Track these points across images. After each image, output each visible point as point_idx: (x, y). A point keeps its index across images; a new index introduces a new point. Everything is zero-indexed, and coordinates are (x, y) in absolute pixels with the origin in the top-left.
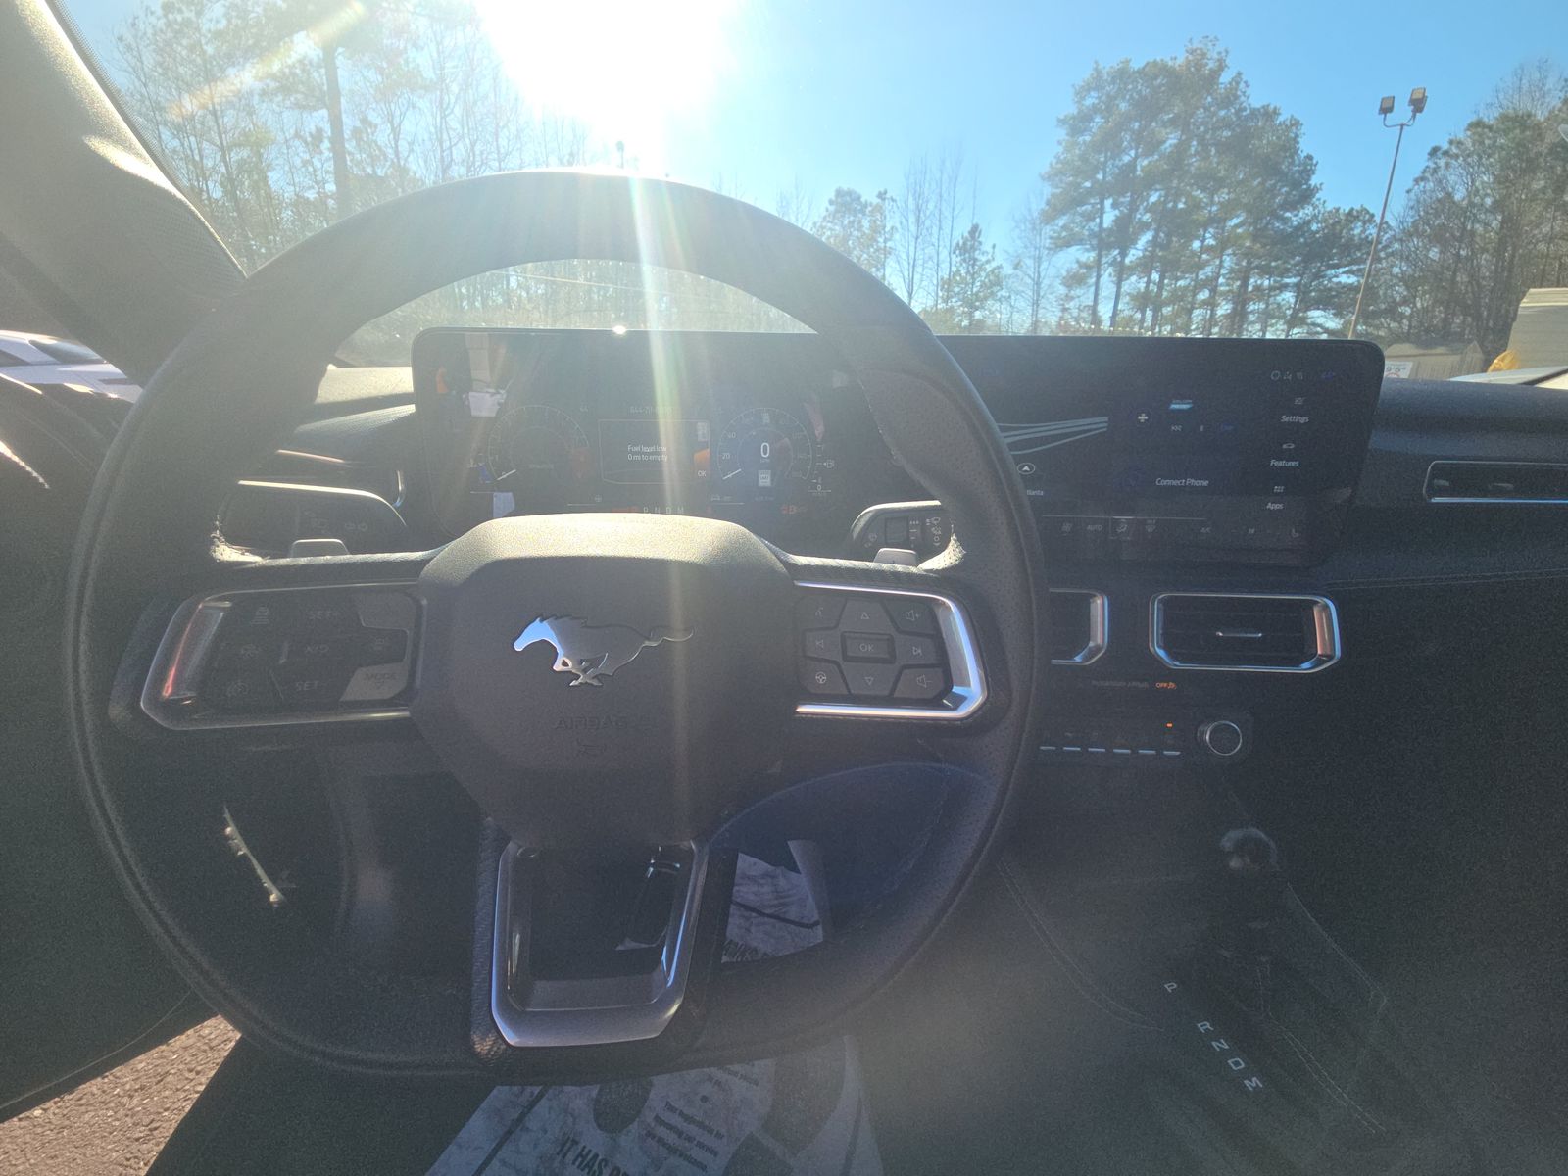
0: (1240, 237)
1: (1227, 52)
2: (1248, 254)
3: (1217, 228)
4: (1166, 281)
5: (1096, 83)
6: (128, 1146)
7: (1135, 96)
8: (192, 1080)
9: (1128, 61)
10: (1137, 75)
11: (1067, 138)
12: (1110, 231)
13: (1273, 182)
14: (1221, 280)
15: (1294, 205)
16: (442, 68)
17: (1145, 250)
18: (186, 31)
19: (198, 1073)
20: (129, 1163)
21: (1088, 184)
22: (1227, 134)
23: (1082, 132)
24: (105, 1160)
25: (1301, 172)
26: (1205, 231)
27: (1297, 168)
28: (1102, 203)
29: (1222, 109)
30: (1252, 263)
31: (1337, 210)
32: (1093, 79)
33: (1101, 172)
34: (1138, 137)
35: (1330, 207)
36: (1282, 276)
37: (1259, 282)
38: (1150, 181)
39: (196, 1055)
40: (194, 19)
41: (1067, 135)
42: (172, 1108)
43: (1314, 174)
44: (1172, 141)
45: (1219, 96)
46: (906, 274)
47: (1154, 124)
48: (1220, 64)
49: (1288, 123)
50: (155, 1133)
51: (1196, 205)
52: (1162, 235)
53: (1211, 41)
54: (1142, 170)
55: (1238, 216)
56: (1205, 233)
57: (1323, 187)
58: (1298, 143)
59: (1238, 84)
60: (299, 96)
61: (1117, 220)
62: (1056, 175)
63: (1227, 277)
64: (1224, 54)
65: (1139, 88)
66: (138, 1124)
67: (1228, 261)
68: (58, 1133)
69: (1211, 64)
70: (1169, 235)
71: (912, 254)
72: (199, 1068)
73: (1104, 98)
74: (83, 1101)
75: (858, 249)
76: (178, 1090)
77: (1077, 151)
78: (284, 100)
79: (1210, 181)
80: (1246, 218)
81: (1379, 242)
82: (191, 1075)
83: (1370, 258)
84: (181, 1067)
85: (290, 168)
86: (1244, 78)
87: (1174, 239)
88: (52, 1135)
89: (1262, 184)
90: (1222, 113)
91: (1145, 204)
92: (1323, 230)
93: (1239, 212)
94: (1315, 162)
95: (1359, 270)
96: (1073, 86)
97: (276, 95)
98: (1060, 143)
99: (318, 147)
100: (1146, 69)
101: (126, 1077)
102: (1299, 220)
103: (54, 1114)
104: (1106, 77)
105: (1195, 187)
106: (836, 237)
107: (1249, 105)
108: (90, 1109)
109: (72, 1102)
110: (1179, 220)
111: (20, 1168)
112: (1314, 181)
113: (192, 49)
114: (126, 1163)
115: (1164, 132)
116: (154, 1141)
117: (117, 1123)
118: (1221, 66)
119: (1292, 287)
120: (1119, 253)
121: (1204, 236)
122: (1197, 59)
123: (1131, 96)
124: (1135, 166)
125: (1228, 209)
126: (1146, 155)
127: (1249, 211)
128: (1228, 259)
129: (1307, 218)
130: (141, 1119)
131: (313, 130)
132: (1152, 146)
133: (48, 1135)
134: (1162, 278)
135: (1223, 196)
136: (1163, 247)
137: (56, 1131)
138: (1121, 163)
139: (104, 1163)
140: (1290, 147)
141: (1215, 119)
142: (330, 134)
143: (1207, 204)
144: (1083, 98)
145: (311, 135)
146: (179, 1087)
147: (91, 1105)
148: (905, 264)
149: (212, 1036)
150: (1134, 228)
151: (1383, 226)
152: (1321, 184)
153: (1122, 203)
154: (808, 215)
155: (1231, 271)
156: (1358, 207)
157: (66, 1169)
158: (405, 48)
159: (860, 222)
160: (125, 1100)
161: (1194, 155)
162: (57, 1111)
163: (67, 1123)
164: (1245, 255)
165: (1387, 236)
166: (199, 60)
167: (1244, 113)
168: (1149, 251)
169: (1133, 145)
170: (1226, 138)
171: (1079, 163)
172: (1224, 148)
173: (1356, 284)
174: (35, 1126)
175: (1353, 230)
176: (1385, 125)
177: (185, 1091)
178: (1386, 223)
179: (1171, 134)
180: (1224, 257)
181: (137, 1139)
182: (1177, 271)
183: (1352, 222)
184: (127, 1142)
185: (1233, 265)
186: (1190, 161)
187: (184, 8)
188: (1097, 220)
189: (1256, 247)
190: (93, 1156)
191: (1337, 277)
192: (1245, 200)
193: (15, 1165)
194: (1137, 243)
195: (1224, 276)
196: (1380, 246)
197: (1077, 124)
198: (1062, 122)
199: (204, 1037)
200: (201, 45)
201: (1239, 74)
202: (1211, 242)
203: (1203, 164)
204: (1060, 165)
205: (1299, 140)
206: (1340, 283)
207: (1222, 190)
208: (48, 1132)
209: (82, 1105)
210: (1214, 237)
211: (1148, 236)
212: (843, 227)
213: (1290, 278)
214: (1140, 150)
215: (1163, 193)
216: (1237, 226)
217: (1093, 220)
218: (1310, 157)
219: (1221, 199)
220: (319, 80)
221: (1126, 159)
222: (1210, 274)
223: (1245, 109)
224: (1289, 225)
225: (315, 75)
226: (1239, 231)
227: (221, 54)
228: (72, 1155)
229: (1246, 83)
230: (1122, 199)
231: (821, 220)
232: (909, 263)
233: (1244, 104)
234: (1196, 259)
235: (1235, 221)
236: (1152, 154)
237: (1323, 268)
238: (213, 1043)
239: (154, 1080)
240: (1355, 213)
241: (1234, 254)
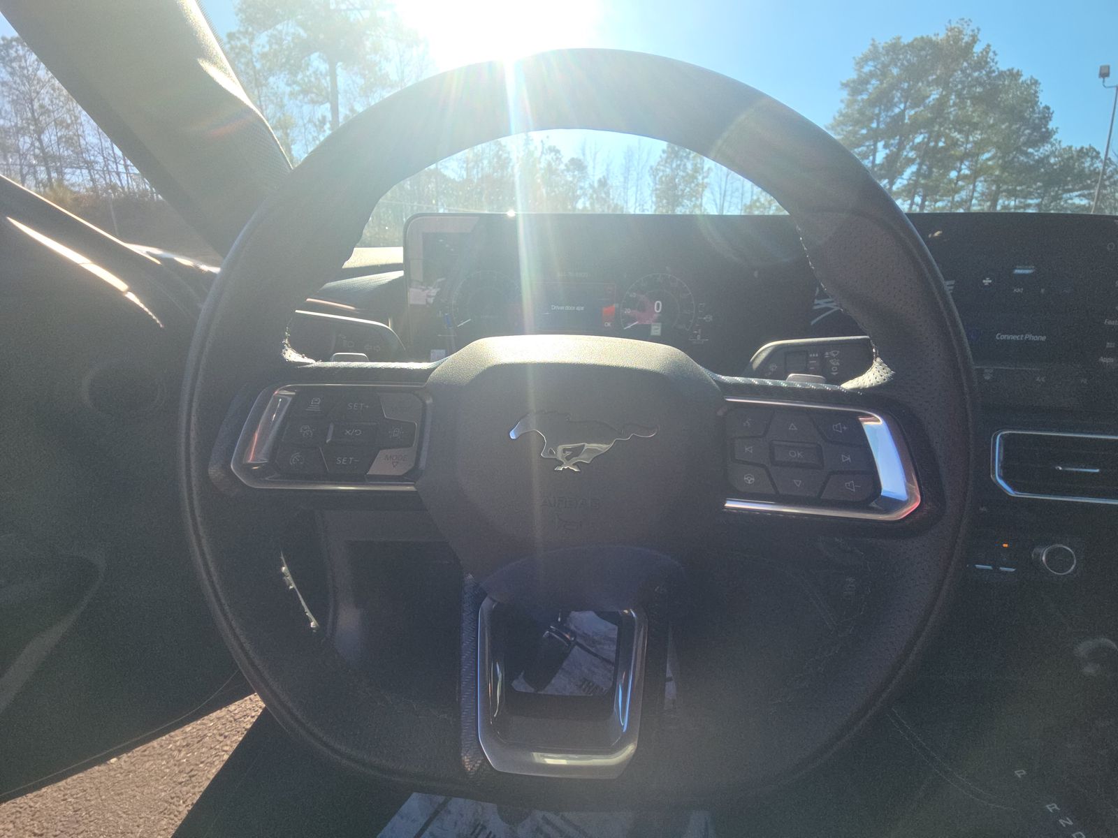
0: (991, 167)
1: (979, 30)
2: (997, 181)
3: (972, 161)
4: (927, 203)
5: (874, 55)
6: (173, 788)
7: (905, 63)
8: (221, 742)
9: (899, 38)
10: (907, 48)
11: (849, 97)
12: (882, 165)
13: (1018, 126)
14: (974, 201)
15: (1034, 144)
16: (403, 72)
17: (910, 179)
18: (243, 53)
19: (225, 737)
20: (172, 801)
21: (864, 131)
22: (979, 90)
23: (861, 93)
24: (156, 797)
25: (1040, 119)
26: (962, 162)
27: (1037, 115)
28: (875, 145)
29: (975, 71)
30: (1000, 187)
31: (1070, 147)
32: (871, 52)
33: (875, 121)
34: (906, 95)
35: (1064, 145)
36: (1025, 197)
37: (1006, 203)
38: (916, 127)
39: (225, 724)
40: (248, 44)
41: (849, 95)
42: (206, 762)
43: (1050, 120)
44: (935, 95)
45: (972, 63)
46: (718, 202)
47: (920, 84)
48: (974, 39)
49: (1029, 82)
50: (193, 779)
51: (955, 143)
52: (924, 167)
53: (966, 22)
54: (909, 119)
55: (989, 151)
56: (961, 164)
57: (1059, 130)
58: (1038, 97)
59: (987, 53)
60: (313, 95)
61: (887, 157)
62: (838, 125)
63: (979, 199)
64: (976, 31)
65: (909, 56)
66: (182, 771)
67: (980, 187)
68: (126, 776)
69: (966, 39)
70: (930, 169)
71: (723, 188)
72: (227, 734)
73: (879, 66)
74: (146, 753)
75: (682, 184)
76: (211, 748)
77: (856, 107)
78: (304, 98)
79: (965, 125)
80: (997, 153)
81: (1104, 173)
82: (221, 738)
83: (1098, 185)
84: (215, 732)
85: (306, 142)
86: (992, 48)
87: (934, 170)
88: (121, 777)
89: (1010, 127)
90: (976, 74)
91: (911, 144)
92: (1060, 162)
93: (990, 148)
94: (1051, 111)
95: (1090, 194)
96: (854, 58)
97: (299, 95)
98: (842, 101)
99: (322, 127)
100: (915, 43)
101: (178, 736)
102: (1040, 155)
103: (125, 762)
104: (881, 50)
105: (953, 130)
106: (667, 176)
107: (998, 69)
108: (150, 758)
109: (138, 753)
110: (939, 156)
111: (93, 802)
112: (1051, 126)
113: (247, 64)
114: (170, 800)
115: (928, 89)
116: (191, 785)
117: (168, 770)
118: (974, 40)
119: (1034, 207)
120: (888, 182)
121: (960, 167)
122: (956, 36)
123: (902, 64)
124: (904, 116)
125: (981, 146)
126: (912, 107)
127: (999, 148)
128: (980, 184)
129: (1047, 153)
130: (185, 768)
131: (320, 118)
132: (919, 100)
133: (118, 777)
134: (924, 201)
135: (977, 136)
136: (925, 177)
137: (124, 774)
138: (893, 114)
139: (155, 800)
140: (1032, 100)
141: (970, 79)
142: (330, 119)
143: (963, 142)
144: (862, 67)
145: (319, 120)
146: (212, 746)
147: (152, 756)
148: (718, 196)
149: (236, 712)
150: (901, 162)
151: (1107, 163)
152: (1057, 128)
153: (892, 144)
154: (647, 161)
155: (983, 194)
156: (1086, 146)
157: (128, 803)
158: (380, 61)
159: (685, 165)
160: (176, 753)
161: (953, 106)
162: (127, 760)
163: (133, 768)
164: (994, 181)
165: (1111, 169)
166: (251, 73)
167: (994, 75)
168: (913, 180)
169: (902, 100)
170: (978, 92)
171: (858, 115)
172: (977, 100)
173: (1087, 205)
174: (110, 770)
175: (1083, 163)
176: (1104, 86)
177: (216, 749)
178: (1110, 159)
179: (934, 90)
180: (977, 184)
181: (180, 783)
182: (936, 194)
183: (1082, 157)
184: (173, 785)
185: (984, 190)
186: (949, 111)
187: (241, 37)
188: (871, 158)
189: (1004, 176)
190: (148, 794)
191: (1071, 199)
192: (995, 140)
193: (89, 800)
194: (903, 174)
195: (976, 198)
196: (1105, 177)
197: (856, 87)
198: (845, 85)
199: (231, 712)
200: (253, 62)
201: (989, 46)
202: (965, 171)
203: (960, 113)
204: (841, 118)
205: (1038, 95)
206: (1074, 204)
207: (975, 132)
208: (119, 775)
209: (145, 756)
210: (969, 168)
211: (914, 168)
212: (672, 169)
213: (1032, 199)
214: (908, 104)
215: (926, 135)
216: (989, 159)
217: (868, 158)
218: (1047, 108)
219: (976, 139)
220: (325, 85)
221: (897, 110)
222: (964, 197)
223: (994, 71)
224: (1032, 158)
225: (323, 81)
226: (990, 163)
227: (266, 68)
228: (133, 793)
229: (994, 52)
230: (892, 141)
231: (656, 164)
232: (721, 194)
233: (993, 68)
234: (953, 186)
235: (987, 155)
236: (919, 107)
237: (1060, 192)
238: (237, 717)
239: (196, 740)
240: (1085, 150)
241: (985, 181)
